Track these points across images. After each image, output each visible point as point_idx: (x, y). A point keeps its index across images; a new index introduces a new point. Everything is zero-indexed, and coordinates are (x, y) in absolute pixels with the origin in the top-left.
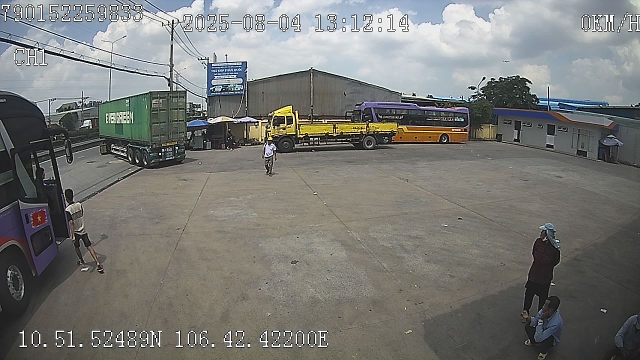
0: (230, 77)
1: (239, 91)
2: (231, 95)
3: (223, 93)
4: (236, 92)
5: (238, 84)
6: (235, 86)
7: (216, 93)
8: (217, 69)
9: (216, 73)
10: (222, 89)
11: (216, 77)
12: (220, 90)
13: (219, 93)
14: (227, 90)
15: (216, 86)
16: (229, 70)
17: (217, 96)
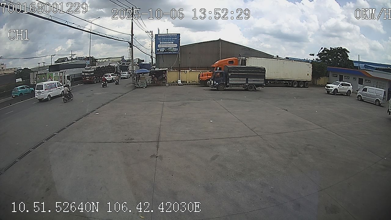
0: (170, 43)
1: (175, 52)
2: (170, 54)
3: (165, 53)
5: (175, 48)
6: (172, 49)
8: (162, 38)
10: (165, 50)
11: (161, 43)
12: (163, 51)
13: (163, 53)
14: (168, 51)
15: (160, 48)
16: (168, 39)
17: (161, 54)
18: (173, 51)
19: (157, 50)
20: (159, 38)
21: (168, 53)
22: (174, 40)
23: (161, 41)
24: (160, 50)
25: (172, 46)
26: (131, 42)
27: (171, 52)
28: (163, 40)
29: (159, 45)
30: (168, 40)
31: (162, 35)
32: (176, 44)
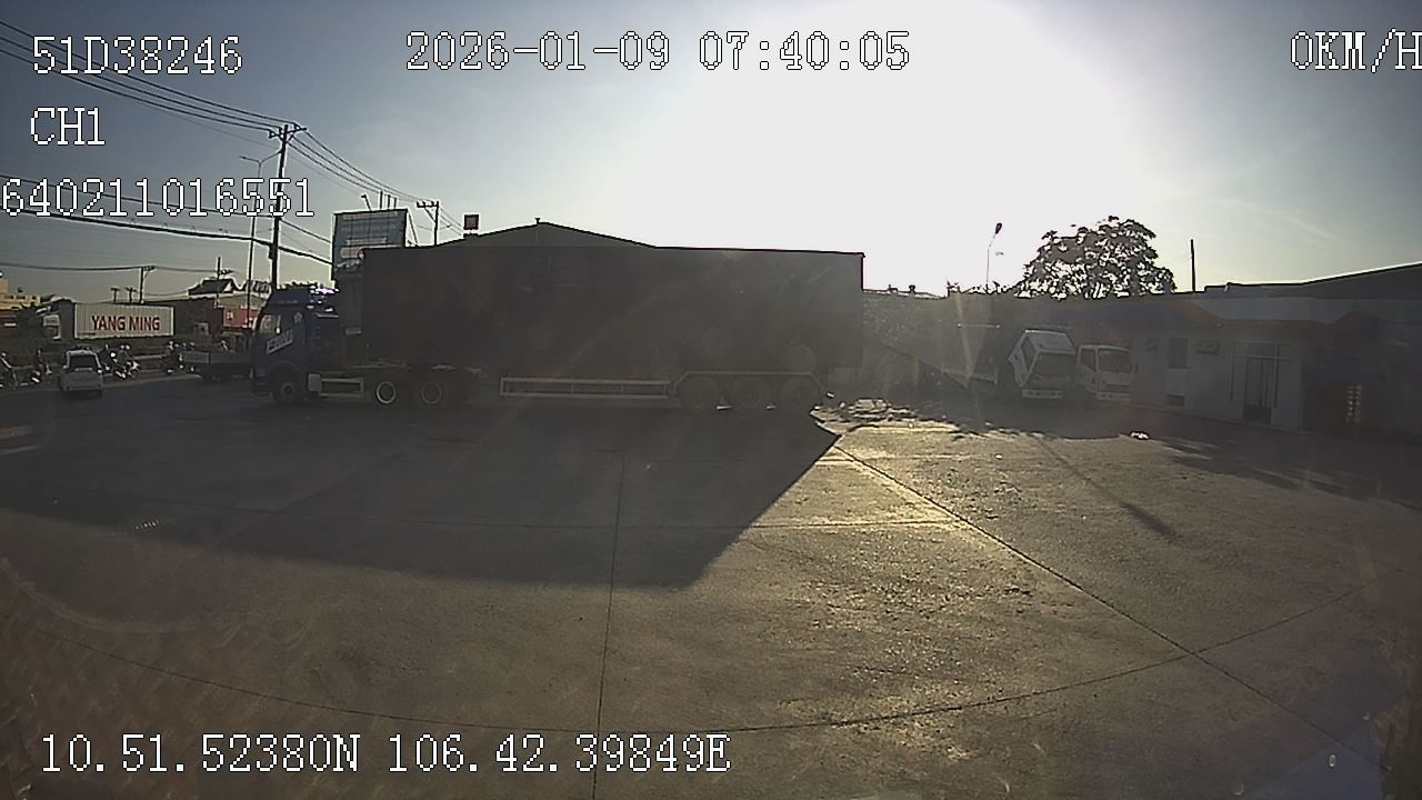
0: (374, 241)
8: (352, 225)
9: (348, 233)
11: (349, 243)
12: (355, 268)
13: (354, 275)
15: (346, 259)
16: (372, 228)
17: (351, 279)
19: (339, 265)
20: (345, 226)
23: (349, 236)
24: (344, 266)
26: (272, 241)
28: (357, 233)
29: (343, 249)
30: (368, 232)
31: (355, 217)
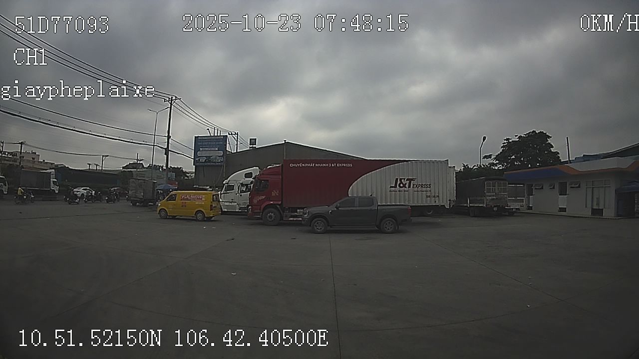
0: (213, 149)
1: (219, 162)
2: (213, 166)
3: (206, 164)
4: (217, 164)
5: (219, 156)
6: (216, 158)
7: (201, 164)
8: (203, 142)
9: (201, 145)
10: (206, 160)
11: (201, 149)
12: (204, 161)
13: (203, 164)
14: (210, 162)
15: (199, 157)
16: (211, 143)
17: (202, 166)
18: (217, 161)
19: (197, 159)
20: (200, 142)
21: (209, 164)
22: (218, 145)
23: (201, 147)
24: (199, 160)
25: (216, 154)
26: (166, 147)
27: (215, 162)
28: (205, 145)
29: (199, 152)
30: (210, 145)
31: (204, 138)
32: (222, 152)
